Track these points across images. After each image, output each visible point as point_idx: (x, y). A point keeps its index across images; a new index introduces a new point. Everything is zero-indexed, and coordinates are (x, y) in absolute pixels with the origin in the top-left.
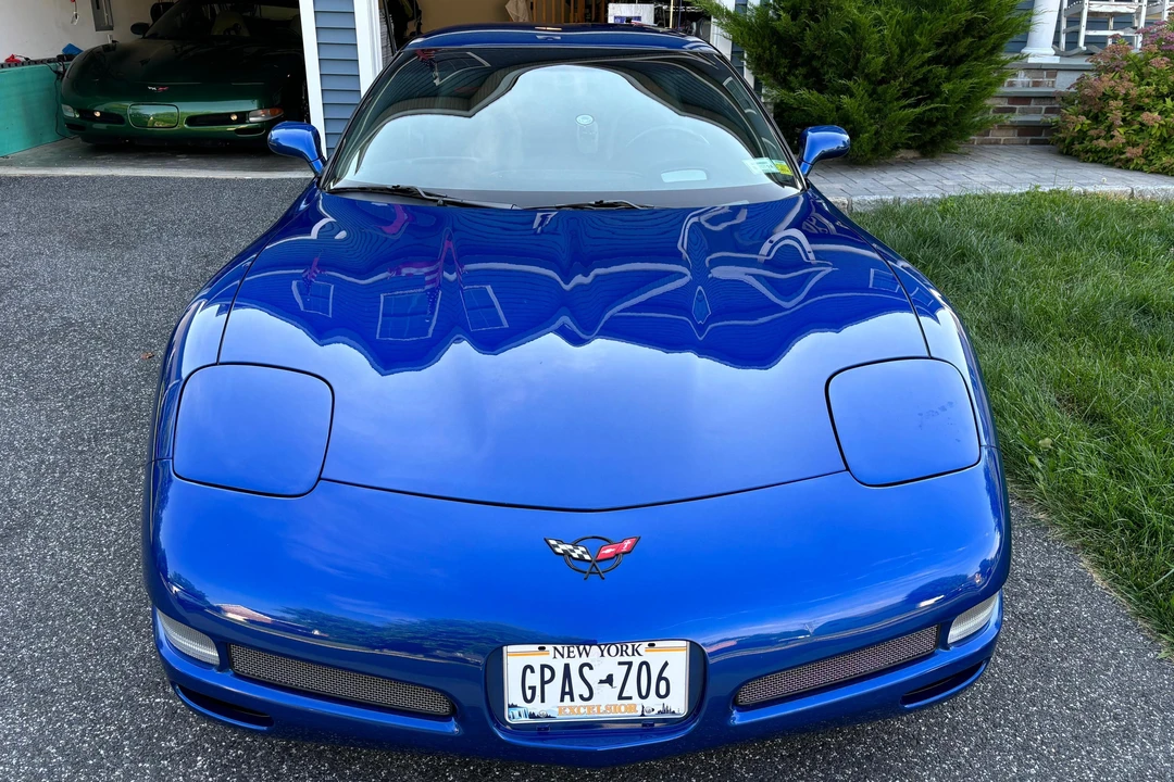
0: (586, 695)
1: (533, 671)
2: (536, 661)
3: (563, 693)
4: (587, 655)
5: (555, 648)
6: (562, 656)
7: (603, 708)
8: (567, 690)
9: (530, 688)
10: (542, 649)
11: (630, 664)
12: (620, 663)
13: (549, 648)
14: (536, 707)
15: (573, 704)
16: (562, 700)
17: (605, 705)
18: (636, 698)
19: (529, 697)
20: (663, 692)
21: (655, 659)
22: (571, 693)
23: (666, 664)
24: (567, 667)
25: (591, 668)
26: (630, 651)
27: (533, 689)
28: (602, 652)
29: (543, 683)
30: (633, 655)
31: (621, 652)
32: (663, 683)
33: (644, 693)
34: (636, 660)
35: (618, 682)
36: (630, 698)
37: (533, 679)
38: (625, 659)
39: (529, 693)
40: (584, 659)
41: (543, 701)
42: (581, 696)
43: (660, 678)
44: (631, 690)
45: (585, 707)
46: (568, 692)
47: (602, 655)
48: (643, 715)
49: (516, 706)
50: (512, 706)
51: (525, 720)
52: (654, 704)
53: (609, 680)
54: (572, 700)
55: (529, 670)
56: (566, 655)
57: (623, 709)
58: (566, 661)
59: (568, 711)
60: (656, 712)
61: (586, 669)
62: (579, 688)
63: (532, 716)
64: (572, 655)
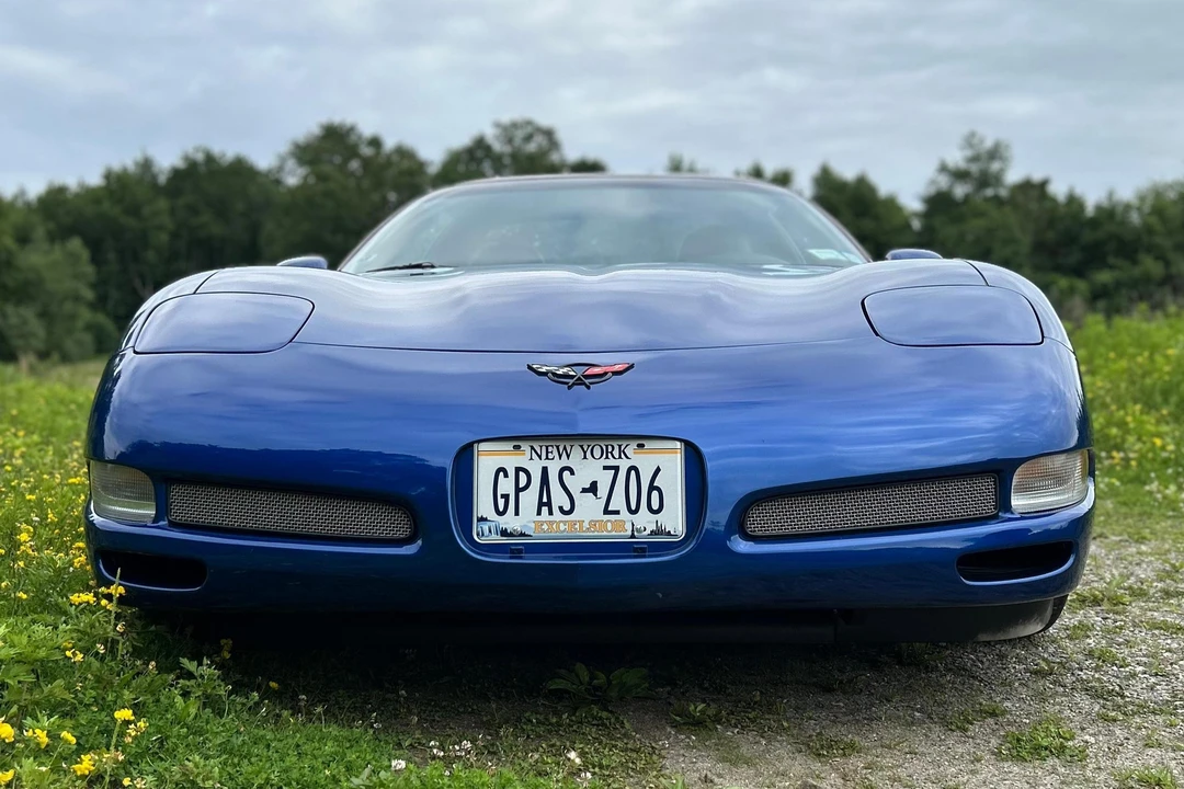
0: (567, 507)
1: (506, 476)
2: (511, 462)
3: (541, 504)
4: (568, 456)
5: (532, 448)
6: (540, 457)
7: (586, 525)
8: (545, 500)
9: (503, 496)
10: (517, 448)
11: (616, 469)
12: (605, 468)
13: (525, 446)
14: (510, 522)
15: (551, 518)
16: (539, 513)
17: (588, 520)
18: (625, 513)
19: (501, 509)
20: (655, 506)
21: (646, 462)
22: (549, 504)
23: (658, 470)
24: (545, 470)
25: (572, 473)
26: (616, 453)
27: (506, 497)
28: (585, 453)
29: (518, 490)
30: (620, 457)
31: (606, 453)
32: (655, 494)
33: (633, 508)
34: (624, 465)
35: (603, 491)
36: (617, 512)
37: (506, 486)
38: (611, 462)
39: (501, 502)
40: (564, 462)
41: (517, 513)
42: (561, 508)
43: (652, 488)
44: (618, 502)
45: (565, 522)
46: (544, 504)
47: (585, 458)
48: (633, 536)
49: (486, 520)
50: (482, 519)
51: (496, 539)
52: (645, 521)
53: (593, 488)
54: (551, 513)
55: (501, 474)
56: (544, 456)
57: (609, 526)
58: (545, 463)
59: (545, 527)
60: (648, 532)
61: (566, 474)
62: (558, 498)
63: (504, 533)
64: (550, 456)
